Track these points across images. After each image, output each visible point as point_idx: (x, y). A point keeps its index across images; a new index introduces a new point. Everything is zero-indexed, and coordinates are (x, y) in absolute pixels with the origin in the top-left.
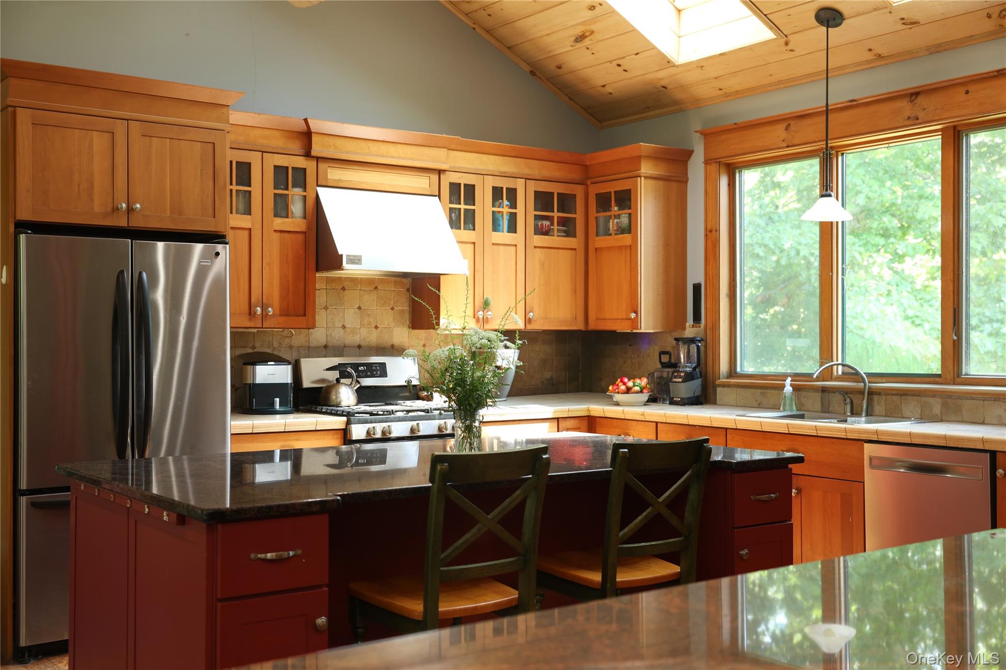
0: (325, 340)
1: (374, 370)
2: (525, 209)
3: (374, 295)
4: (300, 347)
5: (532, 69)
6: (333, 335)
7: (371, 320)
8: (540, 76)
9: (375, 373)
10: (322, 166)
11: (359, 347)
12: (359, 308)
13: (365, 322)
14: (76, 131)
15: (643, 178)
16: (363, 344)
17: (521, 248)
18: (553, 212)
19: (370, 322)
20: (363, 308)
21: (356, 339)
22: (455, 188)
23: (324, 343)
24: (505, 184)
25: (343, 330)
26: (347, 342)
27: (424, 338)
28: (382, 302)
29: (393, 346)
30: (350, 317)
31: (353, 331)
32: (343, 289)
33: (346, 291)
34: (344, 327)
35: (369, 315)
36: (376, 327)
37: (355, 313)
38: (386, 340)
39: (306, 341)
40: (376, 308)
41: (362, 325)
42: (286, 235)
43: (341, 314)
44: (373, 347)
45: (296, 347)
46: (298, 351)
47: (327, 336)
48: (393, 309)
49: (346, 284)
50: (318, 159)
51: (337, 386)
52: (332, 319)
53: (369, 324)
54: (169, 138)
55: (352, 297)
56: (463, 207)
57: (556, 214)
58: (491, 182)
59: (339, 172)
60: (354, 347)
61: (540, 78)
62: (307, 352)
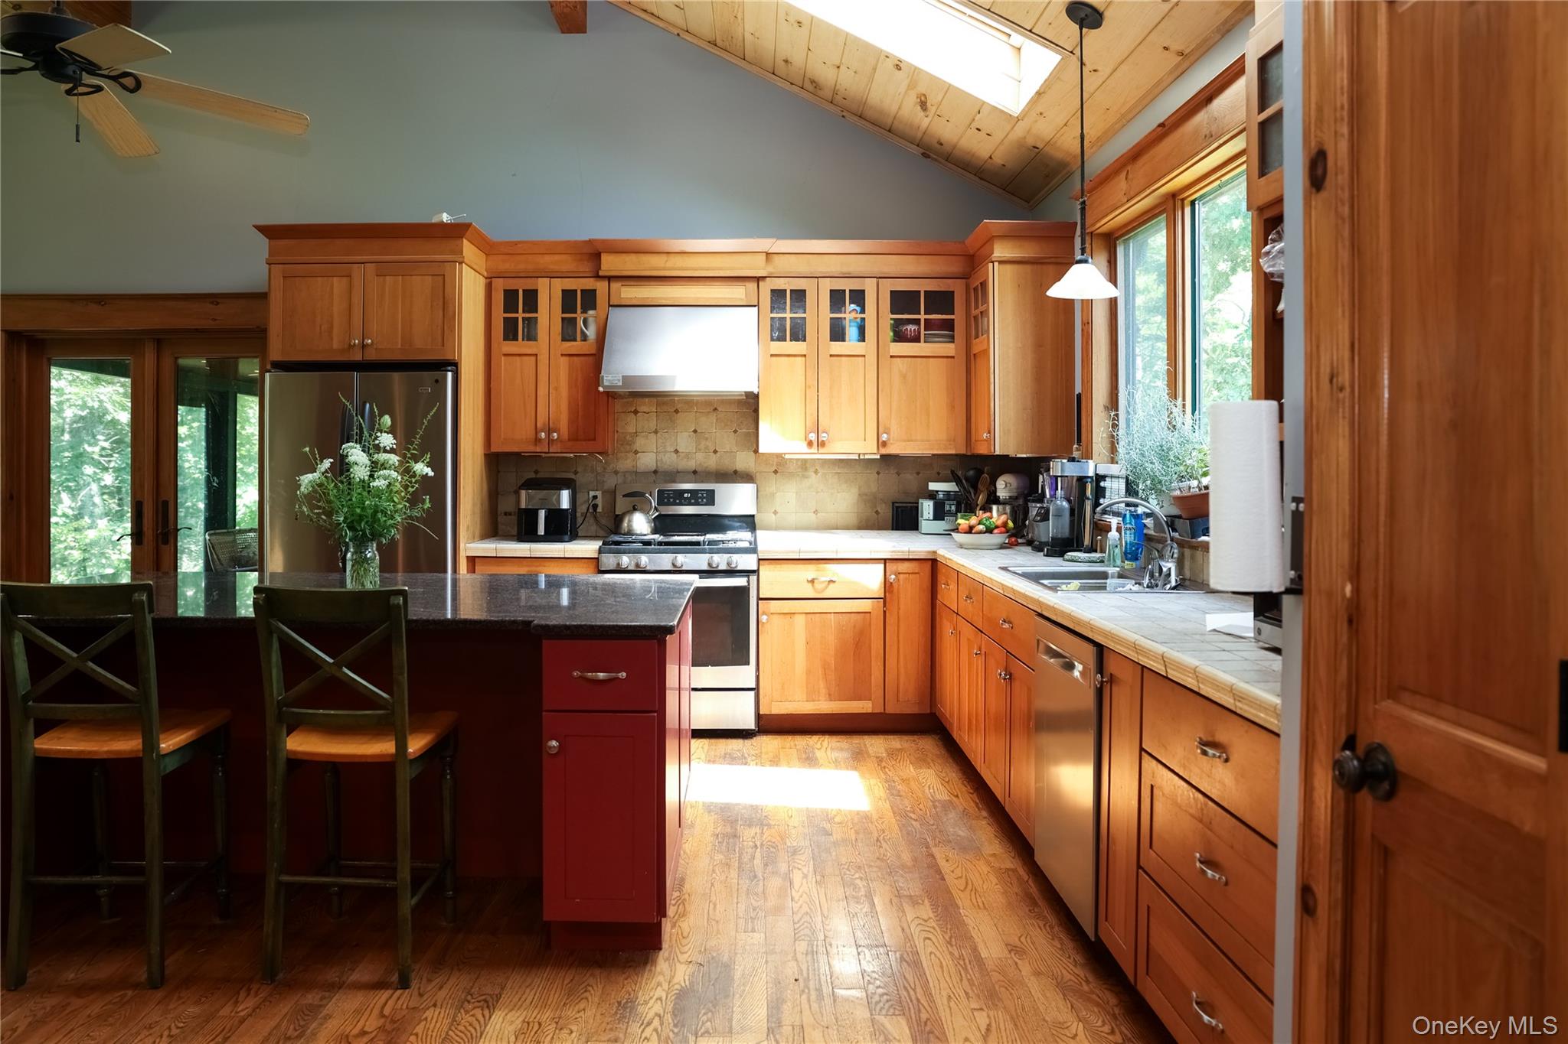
0: (655, 465)
1: (700, 498)
2: (878, 312)
3: (713, 417)
4: (626, 472)
5: (924, 151)
6: (664, 460)
7: (709, 444)
8: (935, 157)
9: (700, 500)
10: (615, 285)
11: (695, 472)
12: (695, 431)
13: (702, 446)
14: (319, 279)
15: (996, 264)
16: (699, 469)
17: (872, 358)
18: (920, 314)
19: (708, 446)
20: (699, 431)
21: (691, 465)
22: (778, 295)
23: (654, 468)
24: (847, 285)
25: (675, 456)
26: (680, 468)
27: (775, 463)
28: (723, 424)
29: (736, 472)
30: (684, 441)
31: (688, 456)
32: (677, 411)
33: (679, 414)
34: (676, 451)
35: (707, 439)
36: (715, 452)
37: (690, 436)
38: (727, 464)
39: (633, 467)
40: (714, 431)
41: (698, 450)
42: (575, 358)
43: (673, 438)
44: (712, 473)
45: (622, 472)
46: (624, 476)
47: (657, 461)
48: (735, 431)
49: (679, 406)
50: (610, 279)
51: (632, 513)
52: (663, 443)
53: (707, 447)
54: (402, 275)
55: (687, 421)
56: (788, 315)
57: (922, 317)
58: (827, 285)
59: (634, 289)
60: (689, 472)
61: (936, 160)
62: (634, 477)
